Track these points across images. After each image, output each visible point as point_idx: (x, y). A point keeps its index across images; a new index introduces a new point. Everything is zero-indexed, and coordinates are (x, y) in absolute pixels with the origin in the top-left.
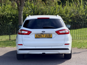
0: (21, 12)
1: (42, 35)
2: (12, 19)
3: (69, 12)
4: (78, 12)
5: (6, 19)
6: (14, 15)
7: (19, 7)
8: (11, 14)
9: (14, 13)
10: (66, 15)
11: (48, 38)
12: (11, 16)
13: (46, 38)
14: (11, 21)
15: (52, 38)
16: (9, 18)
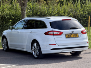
0: (24, 12)
1: (71, 35)
2: (12, 19)
3: (67, 11)
4: (75, 11)
5: (6, 19)
6: (13, 16)
7: (23, 7)
8: (10, 14)
9: (13, 13)
10: (64, 15)
11: (76, 37)
12: (10, 16)
13: (74, 37)
14: (10, 22)
15: (78, 37)
16: (8, 18)
